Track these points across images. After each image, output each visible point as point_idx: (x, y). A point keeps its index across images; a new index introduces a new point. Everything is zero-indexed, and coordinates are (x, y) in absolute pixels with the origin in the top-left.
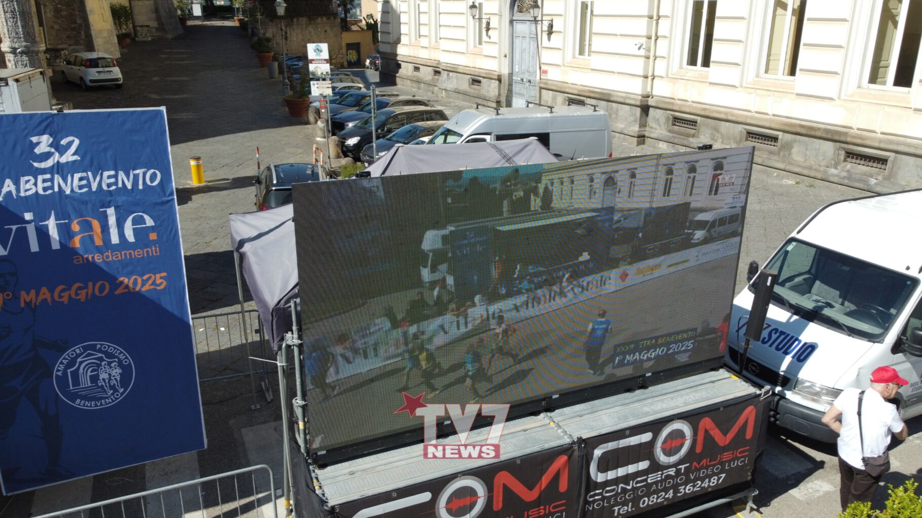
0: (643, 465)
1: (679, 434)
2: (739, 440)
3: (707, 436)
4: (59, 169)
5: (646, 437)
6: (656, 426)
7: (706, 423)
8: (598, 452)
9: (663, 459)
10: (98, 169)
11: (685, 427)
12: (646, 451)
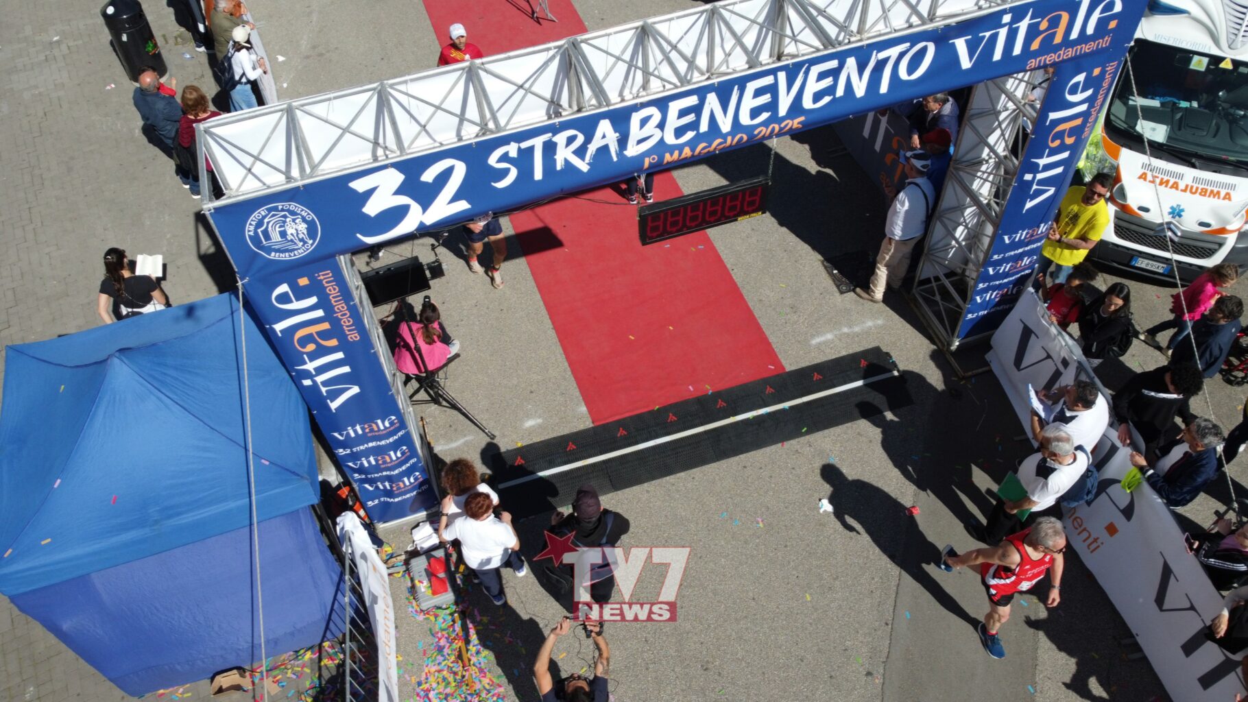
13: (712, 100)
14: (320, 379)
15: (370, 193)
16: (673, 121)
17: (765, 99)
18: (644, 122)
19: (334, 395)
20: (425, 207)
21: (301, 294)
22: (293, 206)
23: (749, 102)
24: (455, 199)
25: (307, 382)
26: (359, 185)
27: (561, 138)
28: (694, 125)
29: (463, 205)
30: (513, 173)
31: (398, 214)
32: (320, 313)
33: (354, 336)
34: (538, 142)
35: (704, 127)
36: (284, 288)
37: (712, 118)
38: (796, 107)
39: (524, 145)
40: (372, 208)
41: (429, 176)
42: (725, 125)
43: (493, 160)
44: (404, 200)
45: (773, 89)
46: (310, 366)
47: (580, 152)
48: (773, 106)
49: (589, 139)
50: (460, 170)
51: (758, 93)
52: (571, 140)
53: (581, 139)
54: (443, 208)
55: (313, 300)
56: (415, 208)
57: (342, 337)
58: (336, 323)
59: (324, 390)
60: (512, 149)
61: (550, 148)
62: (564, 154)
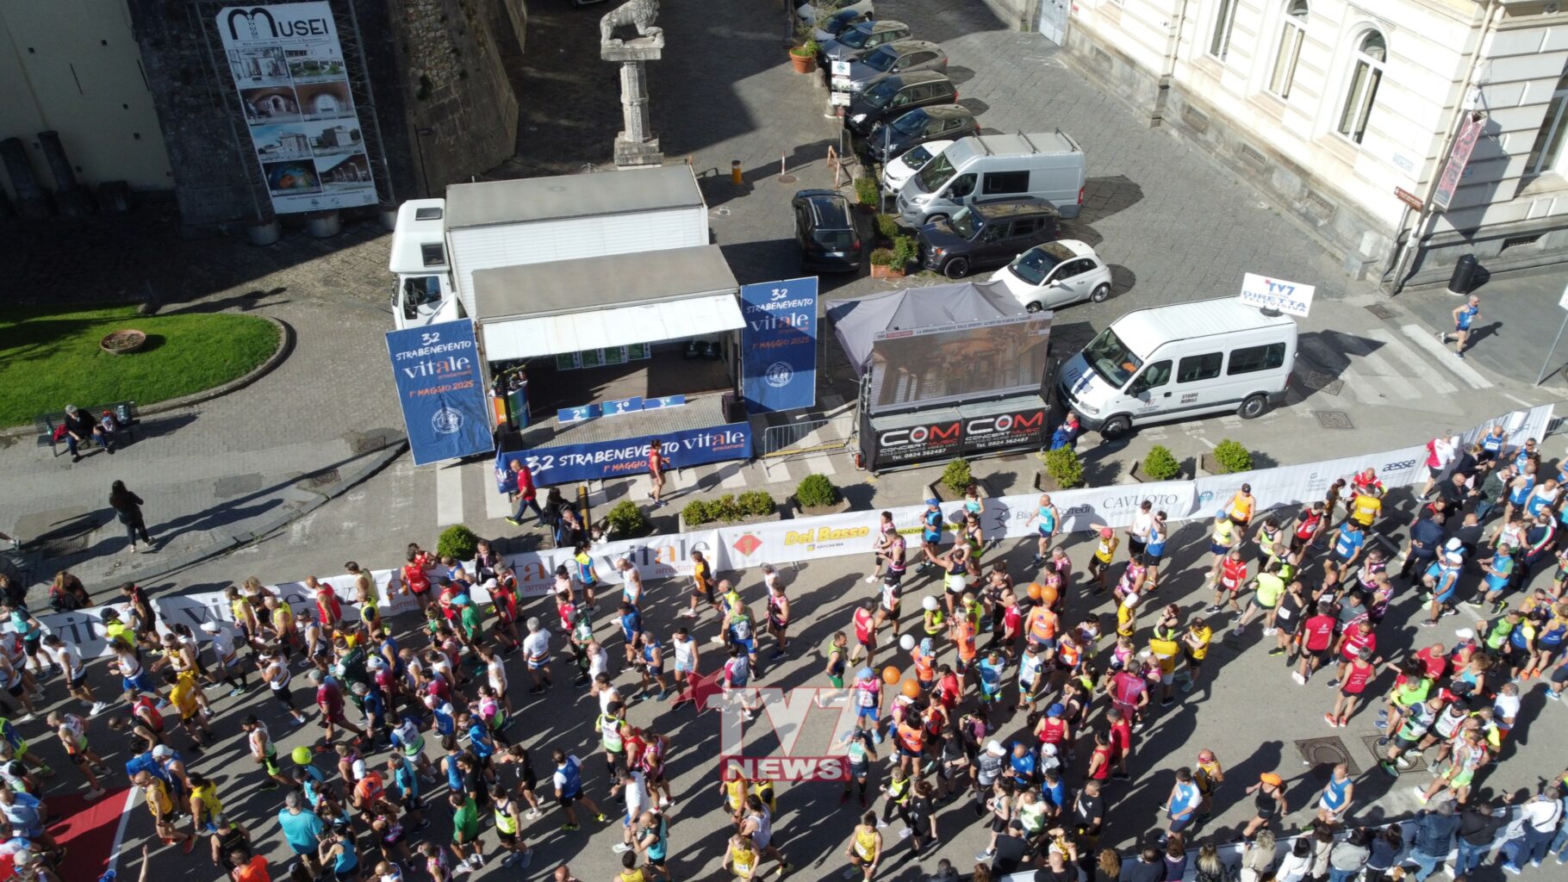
0: (990, 430)
1: (1007, 420)
2: (1034, 425)
3: (1019, 422)
4: (780, 301)
5: (992, 420)
6: (996, 417)
7: (1019, 417)
8: (971, 423)
9: (998, 428)
10: (791, 300)
11: (1010, 419)
12: (991, 425)
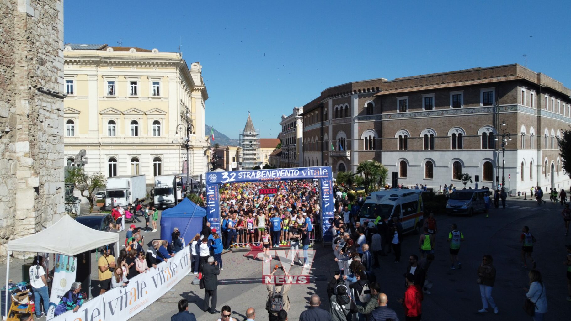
13: (268, 172)
14: (211, 205)
15: (224, 175)
16: (263, 174)
17: (275, 174)
18: (259, 173)
19: (211, 210)
20: (230, 178)
21: (212, 189)
22: (215, 175)
23: (273, 174)
24: (234, 178)
25: (208, 206)
26: (223, 174)
27: (248, 173)
28: (265, 175)
29: (234, 180)
30: (241, 177)
31: (226, 179)
32: (213, 193)
33: (217, 199)
34: (245, 173)
35: (267, 176)
36: (210, 187)
37: (268, 175)
38: (279, 176)
39: (243, 173)
40: (224, 177)
41: (231, 174)
42: (270, 176)
43: (239, 174)
44: (228, 177)
45: (276, 172)
46: (210, 202)
47: (250, 176)
48: (276, 175)
49: (251, 174)
50: (235, 174)
51: (274, 173)
52: (249, 174)
53: (250, 174)
54: (232, 179)
55: (213, 190)
56: (229, 178)
57: (215, 199)
58: (215, 195)
59: (210, 208)
60: (242, 173)
61: (246, 174)
62: (248, 176)
